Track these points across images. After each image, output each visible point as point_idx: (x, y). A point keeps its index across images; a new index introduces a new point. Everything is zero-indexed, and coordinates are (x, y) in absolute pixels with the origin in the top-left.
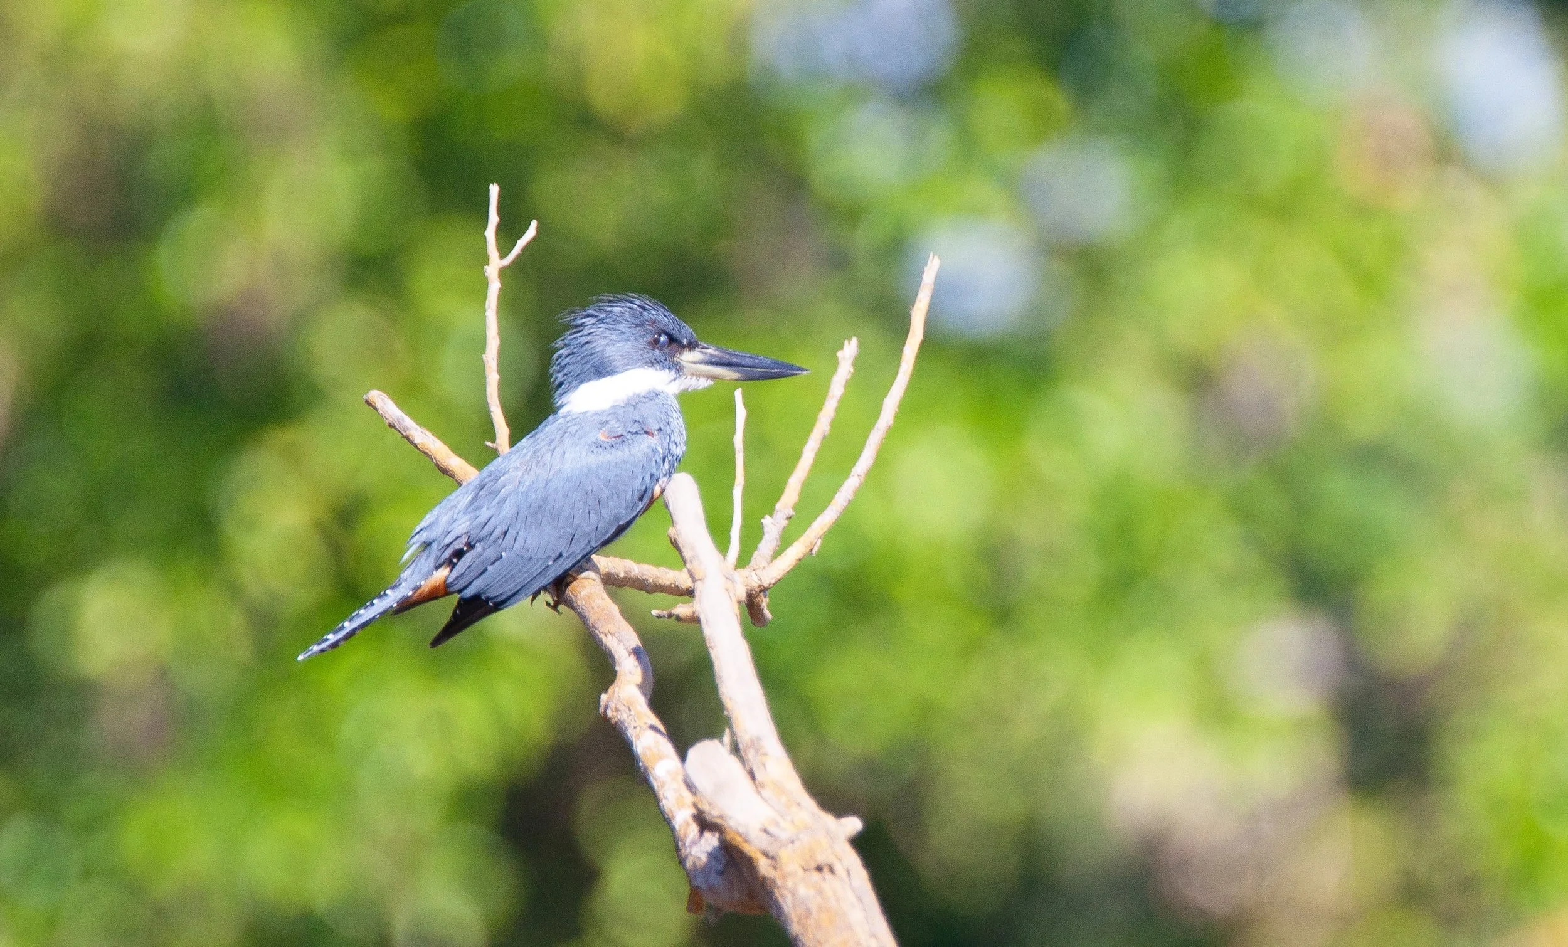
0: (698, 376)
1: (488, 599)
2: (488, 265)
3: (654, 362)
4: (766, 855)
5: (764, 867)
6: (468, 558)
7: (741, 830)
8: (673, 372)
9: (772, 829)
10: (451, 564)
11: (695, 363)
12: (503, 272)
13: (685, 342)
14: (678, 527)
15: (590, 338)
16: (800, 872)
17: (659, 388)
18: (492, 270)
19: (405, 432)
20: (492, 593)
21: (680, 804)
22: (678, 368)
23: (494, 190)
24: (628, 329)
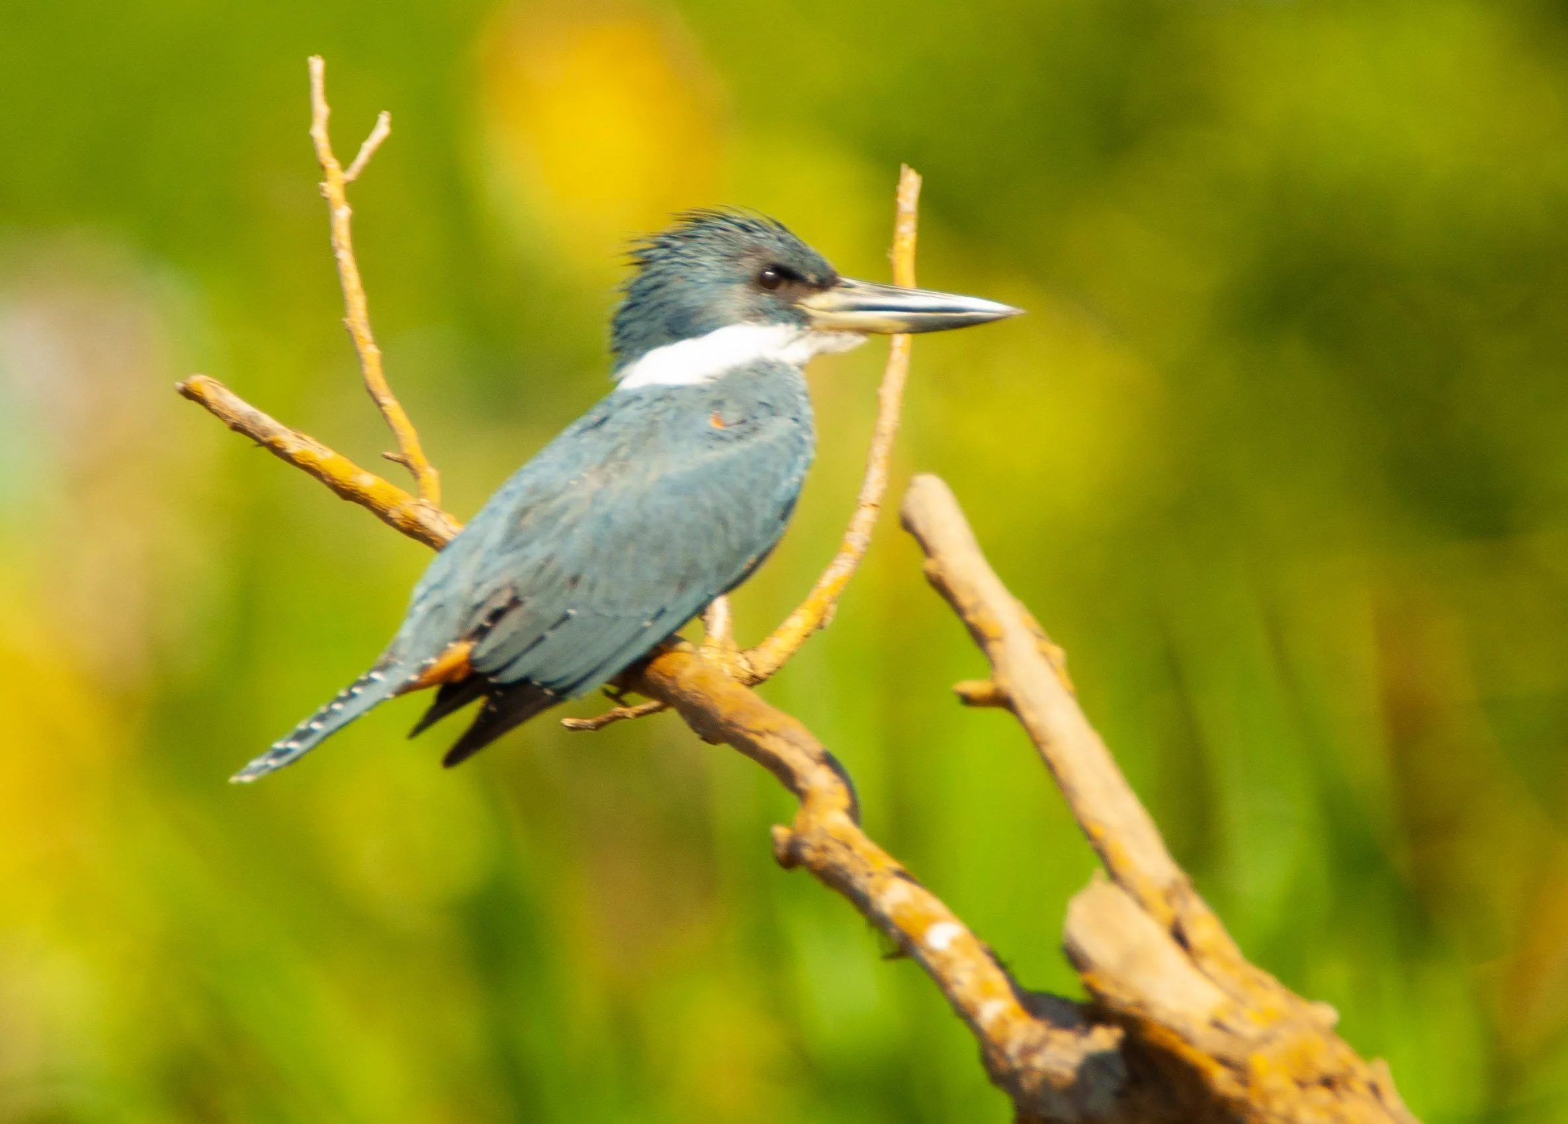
0: (838, 329)
1: (547, 685)
2: (325, 180)
3: (757, 315)
4: (1224, 1061)
5: (1222, 1080)
6: (511, 622)
7: (1178, 1024)
8: (792, 328)
9: (1231, 1022)
10: (481, 633)
11: (831, 310)
12: (350, 190)
13: (812, 278)
14: (942, 557)
15: (660, 278)
16: (1294, 1090)
17: (771, 355)
18: (333, 187)
19: (265, 436)
20: (552, 675)
21: (988, 992)
22: (803, 319)
23: (317, 65)
24: (718, 264)
